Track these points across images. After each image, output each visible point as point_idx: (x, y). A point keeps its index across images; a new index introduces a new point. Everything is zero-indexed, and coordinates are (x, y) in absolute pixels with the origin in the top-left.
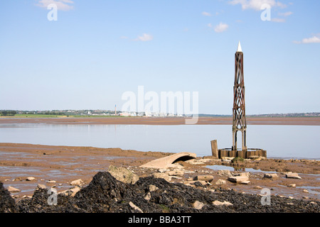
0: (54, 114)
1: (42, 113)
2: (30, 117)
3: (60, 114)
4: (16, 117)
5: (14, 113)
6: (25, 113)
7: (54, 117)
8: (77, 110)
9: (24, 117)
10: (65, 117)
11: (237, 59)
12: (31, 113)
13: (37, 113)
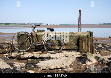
0: (21, 24)
1: (17, 24)
2: (14, 25)
3: (23, 24)
4: (10, 25)
5: (9, 24)
6: (12, 24)
7: (21, 25)
8: (28, 23)
9: (12, 25)
10: (24, 25)
11: (79, 11)
12: (14, 24)
13: (16, 24)
